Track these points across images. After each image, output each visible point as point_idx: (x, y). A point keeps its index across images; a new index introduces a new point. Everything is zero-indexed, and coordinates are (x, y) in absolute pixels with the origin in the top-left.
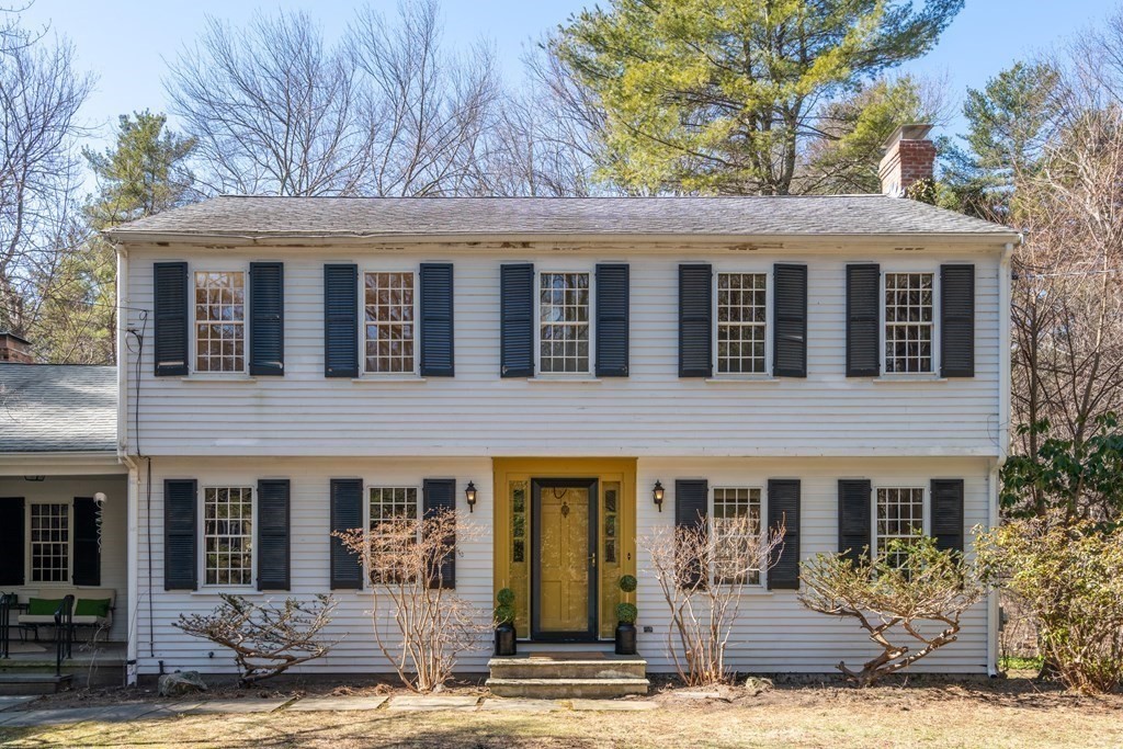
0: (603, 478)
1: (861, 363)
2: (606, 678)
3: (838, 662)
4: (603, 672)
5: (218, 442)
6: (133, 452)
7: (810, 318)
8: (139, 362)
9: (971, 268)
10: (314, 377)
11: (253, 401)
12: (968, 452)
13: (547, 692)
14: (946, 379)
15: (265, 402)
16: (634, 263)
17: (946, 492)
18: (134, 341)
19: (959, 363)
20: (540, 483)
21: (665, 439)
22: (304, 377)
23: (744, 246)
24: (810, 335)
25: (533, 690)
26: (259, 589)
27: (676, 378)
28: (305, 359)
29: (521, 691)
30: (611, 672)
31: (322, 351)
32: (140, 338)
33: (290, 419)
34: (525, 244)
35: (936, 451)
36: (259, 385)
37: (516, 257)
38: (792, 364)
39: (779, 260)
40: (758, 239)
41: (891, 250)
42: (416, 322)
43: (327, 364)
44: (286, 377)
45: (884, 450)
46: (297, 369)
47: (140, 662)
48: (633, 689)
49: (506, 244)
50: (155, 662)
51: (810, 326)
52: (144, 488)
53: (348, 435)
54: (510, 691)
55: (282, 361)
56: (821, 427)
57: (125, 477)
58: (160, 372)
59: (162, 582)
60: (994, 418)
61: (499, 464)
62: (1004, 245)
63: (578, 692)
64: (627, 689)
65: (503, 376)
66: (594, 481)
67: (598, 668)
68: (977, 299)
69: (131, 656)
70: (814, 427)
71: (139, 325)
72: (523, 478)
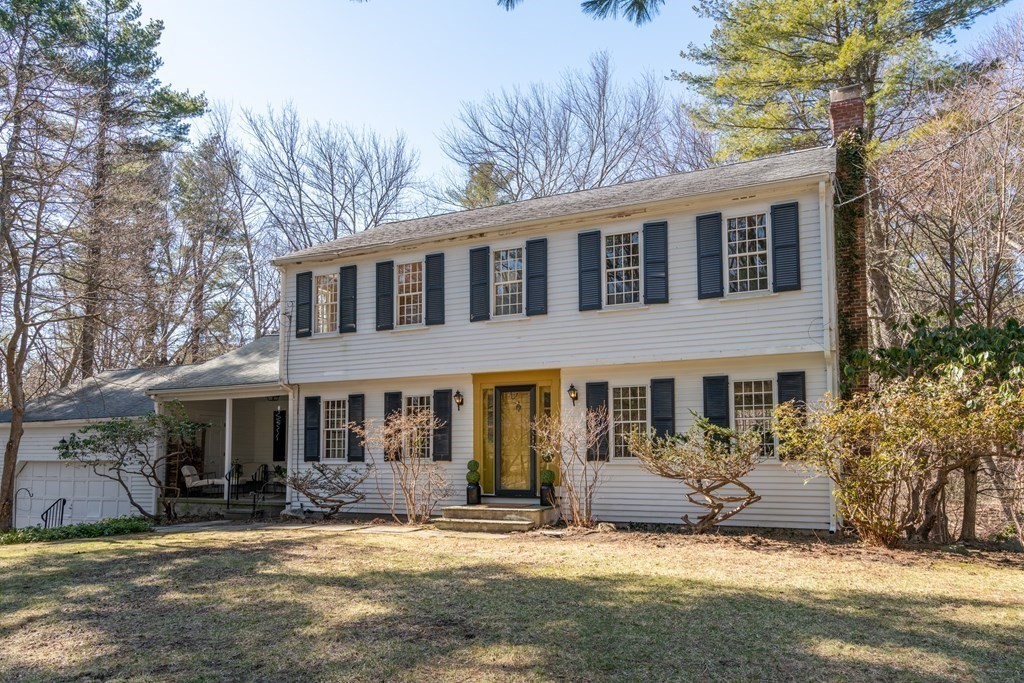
0: (540, 384)
1: (709, 288)
2: (510, 520)
3: (684, 515)
4: (508, 516)
5: (325, 374)
6: (286, 382)
7: (670, 259)
8: (290, 331)
9: (795, 206)
10: (371, 331)
11: (342, 348)
12: (798, 350)
13: (467, 527)
14: (777, 294)
15: (348, 348)
16: (550, 237)
17: (791, 382)
18: (288, 319)
19: (789, 280)
20: (502, 390)
21: (572, 355)
22: (367, 332)
23: (620, 215)
24: (670, 272)
25: (459, 526)
26: (349, 461)
27: (578, 312)
28: (367, 321)
29: (451, 526)
30: (513, 516)
31: (375, 315)
32: (291, 317)
33: (359, 357)
34: (481, 235)
35: (771, 351)
36: (344, 339)
37: (478, 243)
38: (658, 294)
39: (646, 221)
40: (630, 208)
41: (730, 200)
42: (423, 292)
43: (377, 324)
44: (358, 333)
45: (730, 352)
46: (363, 327)
47: (293, 504)
48: (518, 528)
49: (471, 236)
50: (298, 504)
51: (670, 265)
52: (296, 403)
53: (388, 365)
54: (446, 526)
55: (355, 323)
56: (680, 338)
57: (287, 396)
58: (299, 335)
59: (303, 456)
60: (820, 321)
61: (476, 377)
62: (818, 184)
63: (485, 528)
64: (514, 527)
65: (471, 321)
66: (534, 386)
67: (505, 513)
68: (802, 229)
69: (288, 500)
70: (676, 339)
71: (290, 310)
72: (491, 386)
